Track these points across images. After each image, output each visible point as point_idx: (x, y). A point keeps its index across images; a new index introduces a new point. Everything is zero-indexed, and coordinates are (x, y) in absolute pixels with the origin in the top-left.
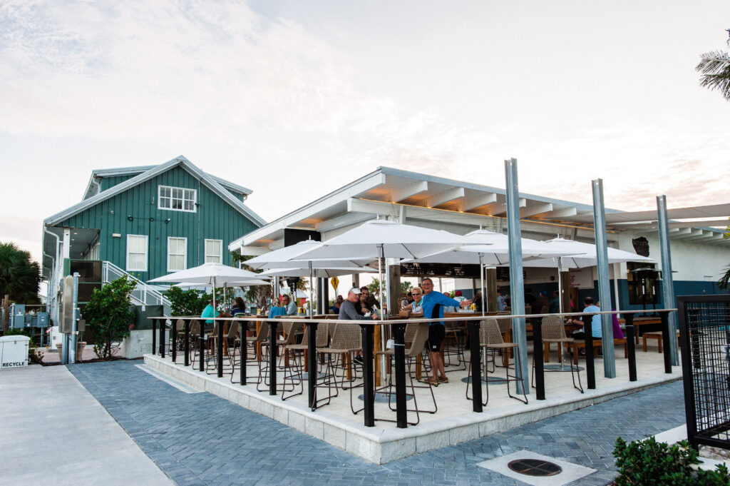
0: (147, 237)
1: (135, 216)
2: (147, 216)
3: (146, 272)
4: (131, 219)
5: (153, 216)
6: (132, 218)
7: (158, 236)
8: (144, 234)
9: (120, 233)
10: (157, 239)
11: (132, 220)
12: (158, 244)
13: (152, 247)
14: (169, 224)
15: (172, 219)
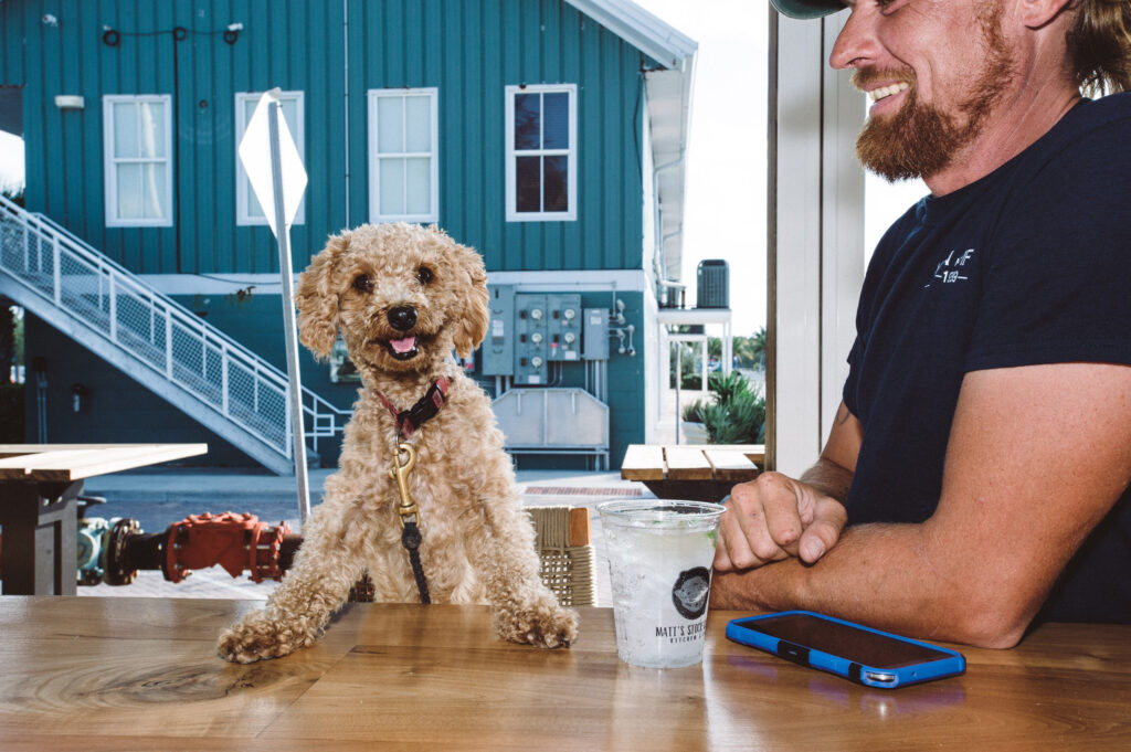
0: (167, 99)
1: (127, 27)
2: (166, 24)
3: (166, 229)
4: (112, 39)
5: (184, 22)
6: (118, 34)
7: (205, 93)
8: (158, 91)
9: (80, 93)
10: (203, 103)
11: (117, 43)
12: (206, 123)
13: (186, 137)
14: (241, 44)
15: (249, 28)
